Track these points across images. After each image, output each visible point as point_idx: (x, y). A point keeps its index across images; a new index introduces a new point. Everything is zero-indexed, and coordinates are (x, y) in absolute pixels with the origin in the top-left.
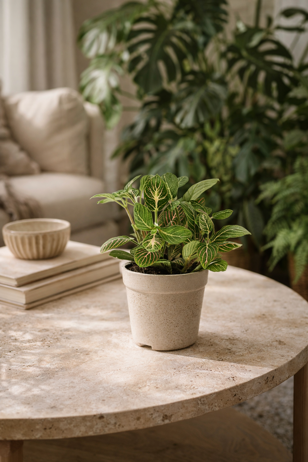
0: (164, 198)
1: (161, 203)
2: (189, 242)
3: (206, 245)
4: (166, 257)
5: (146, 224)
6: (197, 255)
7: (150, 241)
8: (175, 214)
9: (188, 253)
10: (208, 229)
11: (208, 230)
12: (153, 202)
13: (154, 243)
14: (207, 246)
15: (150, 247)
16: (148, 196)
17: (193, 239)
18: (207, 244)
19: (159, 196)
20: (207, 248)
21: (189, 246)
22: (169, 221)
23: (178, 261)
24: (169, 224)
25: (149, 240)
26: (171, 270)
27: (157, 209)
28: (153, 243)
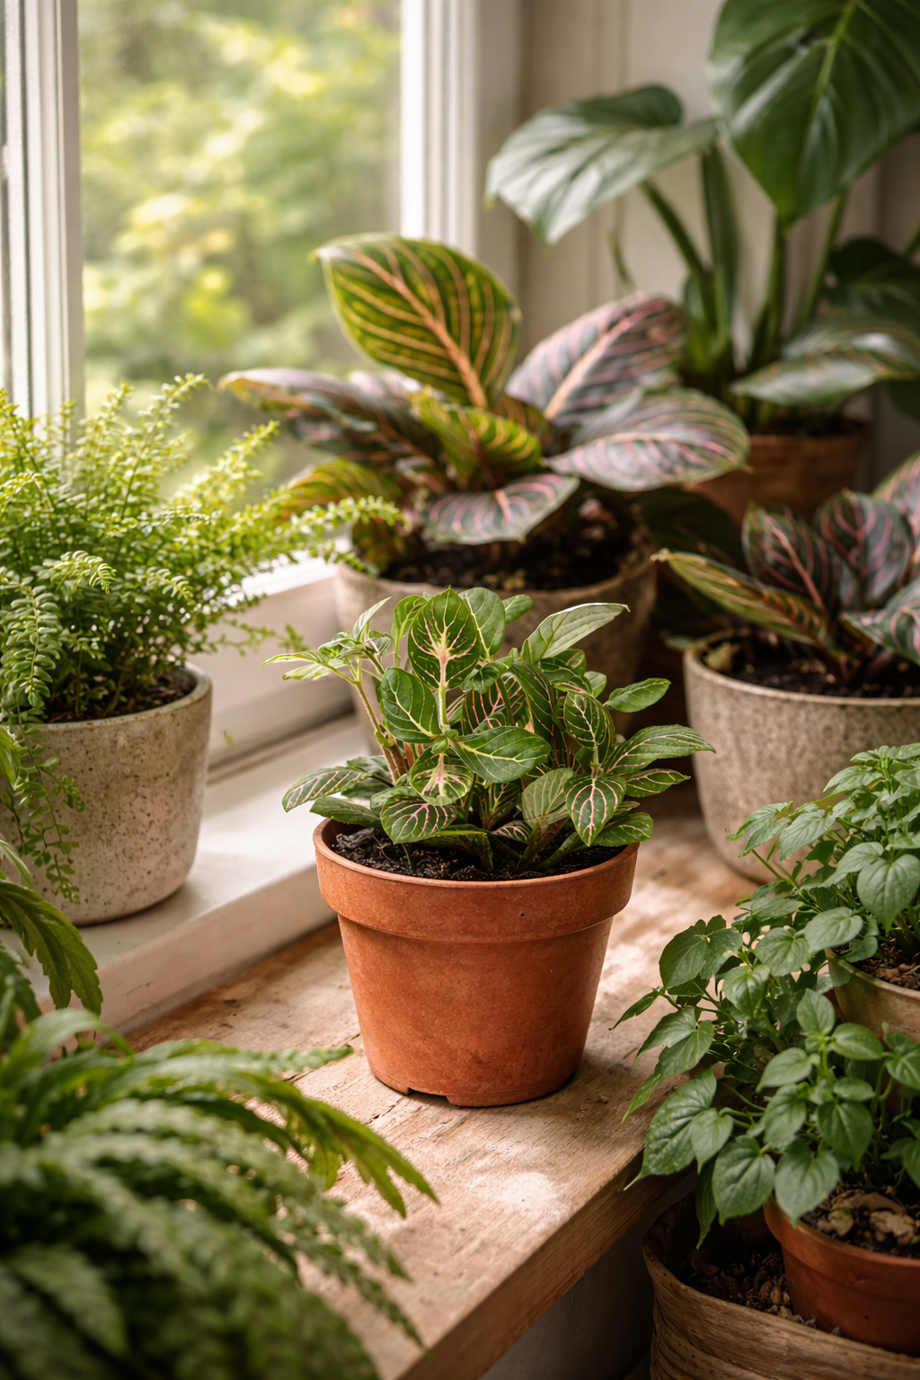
0: (465, 654)
1: (455, 667)
2: (542, 774)
3: (590, 782)
4: (475, 820)
5: (419, 726)
6: (566, 811)
7: (431, 773)
8: (500, 696)
9: (539, 806)
10: (594, 735)
11: (594, 740)
12: (433, 664)
13: (445, 779)
14: (593, 785)
15: (435, 793)
16: (420, 648)
17: (551, 765)
18: (594, 780)
19: (451, 648)
20: (594, 788)
21: (541, 787)
22: (482, 718)
23: (511, 830)
24: (482, 725)
25: (428, 771)
26: (490, 856)
27: (446, 684)
28: (442, 779)
